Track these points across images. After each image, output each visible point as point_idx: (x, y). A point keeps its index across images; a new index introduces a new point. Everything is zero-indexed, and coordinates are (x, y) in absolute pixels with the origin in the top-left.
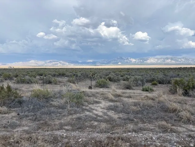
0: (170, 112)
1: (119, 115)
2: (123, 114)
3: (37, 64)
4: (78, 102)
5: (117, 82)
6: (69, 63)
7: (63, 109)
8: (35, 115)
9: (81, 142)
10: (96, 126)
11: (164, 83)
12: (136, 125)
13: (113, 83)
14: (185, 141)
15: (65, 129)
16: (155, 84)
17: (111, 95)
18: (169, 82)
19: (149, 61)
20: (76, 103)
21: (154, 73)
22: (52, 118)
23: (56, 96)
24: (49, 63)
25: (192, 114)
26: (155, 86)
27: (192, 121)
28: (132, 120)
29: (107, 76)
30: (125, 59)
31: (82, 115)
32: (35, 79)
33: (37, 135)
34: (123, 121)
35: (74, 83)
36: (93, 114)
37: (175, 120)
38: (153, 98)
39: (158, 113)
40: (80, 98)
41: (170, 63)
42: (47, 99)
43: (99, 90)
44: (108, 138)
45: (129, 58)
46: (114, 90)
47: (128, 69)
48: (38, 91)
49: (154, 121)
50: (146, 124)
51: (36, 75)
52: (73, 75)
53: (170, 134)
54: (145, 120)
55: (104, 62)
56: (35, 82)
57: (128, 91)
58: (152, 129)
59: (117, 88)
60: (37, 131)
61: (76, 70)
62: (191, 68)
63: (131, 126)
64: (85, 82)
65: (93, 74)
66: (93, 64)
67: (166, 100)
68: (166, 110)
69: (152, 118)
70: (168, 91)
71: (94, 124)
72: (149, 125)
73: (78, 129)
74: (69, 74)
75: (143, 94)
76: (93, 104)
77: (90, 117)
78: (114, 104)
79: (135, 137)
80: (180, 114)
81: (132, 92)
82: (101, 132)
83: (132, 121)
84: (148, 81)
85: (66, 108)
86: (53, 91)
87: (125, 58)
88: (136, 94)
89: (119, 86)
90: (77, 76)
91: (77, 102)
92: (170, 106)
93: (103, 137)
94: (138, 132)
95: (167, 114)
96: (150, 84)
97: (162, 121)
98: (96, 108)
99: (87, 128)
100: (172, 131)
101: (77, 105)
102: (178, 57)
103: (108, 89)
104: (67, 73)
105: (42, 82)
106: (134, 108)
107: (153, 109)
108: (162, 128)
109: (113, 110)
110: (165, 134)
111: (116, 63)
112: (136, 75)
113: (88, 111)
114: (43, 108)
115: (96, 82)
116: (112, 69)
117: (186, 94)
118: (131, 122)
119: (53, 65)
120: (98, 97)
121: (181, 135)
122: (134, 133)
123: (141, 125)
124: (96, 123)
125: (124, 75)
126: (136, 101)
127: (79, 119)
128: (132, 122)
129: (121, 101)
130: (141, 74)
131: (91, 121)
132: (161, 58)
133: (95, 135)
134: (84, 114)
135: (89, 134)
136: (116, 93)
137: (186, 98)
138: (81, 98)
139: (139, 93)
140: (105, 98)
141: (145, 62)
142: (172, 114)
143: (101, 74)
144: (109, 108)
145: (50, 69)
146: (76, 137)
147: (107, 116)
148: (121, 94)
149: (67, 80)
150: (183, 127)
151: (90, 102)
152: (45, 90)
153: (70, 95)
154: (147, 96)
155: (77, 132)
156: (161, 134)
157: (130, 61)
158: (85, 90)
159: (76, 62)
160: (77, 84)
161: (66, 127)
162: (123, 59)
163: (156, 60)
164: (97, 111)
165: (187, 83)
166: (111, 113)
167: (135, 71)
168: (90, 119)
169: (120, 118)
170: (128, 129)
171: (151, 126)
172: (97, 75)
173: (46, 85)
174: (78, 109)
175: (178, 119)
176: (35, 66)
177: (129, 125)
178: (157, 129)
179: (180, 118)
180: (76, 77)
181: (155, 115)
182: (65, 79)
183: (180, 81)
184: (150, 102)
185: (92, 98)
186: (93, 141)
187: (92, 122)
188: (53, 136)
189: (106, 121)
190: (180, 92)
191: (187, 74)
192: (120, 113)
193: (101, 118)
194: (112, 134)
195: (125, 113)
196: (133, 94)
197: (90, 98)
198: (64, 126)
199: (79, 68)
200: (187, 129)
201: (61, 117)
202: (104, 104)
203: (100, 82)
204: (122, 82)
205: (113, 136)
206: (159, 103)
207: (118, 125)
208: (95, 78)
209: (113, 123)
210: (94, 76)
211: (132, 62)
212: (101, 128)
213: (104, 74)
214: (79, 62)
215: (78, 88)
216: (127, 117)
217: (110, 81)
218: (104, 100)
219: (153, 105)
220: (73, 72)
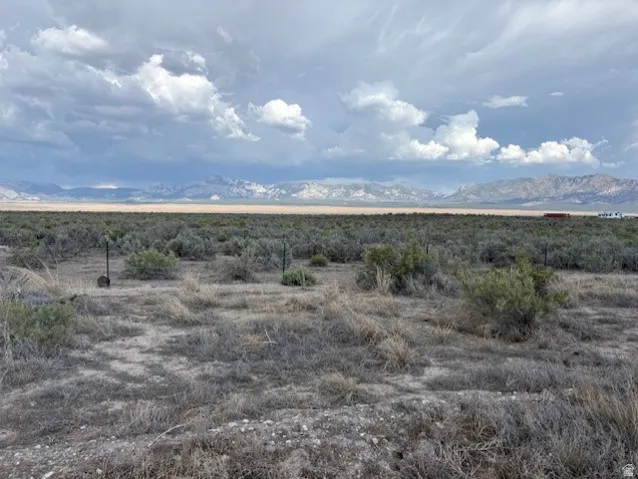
0: (356, 345)
1: (203, 370)
2: (216, 362)
4: (50, 337)
5: (203, 260)
6: (17, 191)
10: (116, 416)
11: (346, 259)
12: (257, 392)
13: (191, 262)
14: (389, 421)
16: (320, 264)
17: (181, 306)
18: (359, 258)
19: (305, 194)
20: (42, 341)
21: (317, 229)
25: (412, 344)
26: (320, 268)
27: (411, 365)
28: (246, 380)
29: (169, 238)
30: (232, 185)
31: (64, 382)
34: (216, 387)
35: (37, 266)
36: (108, 375)
37: (367, 366)
38: (312, 304)
39: (324, 351)
40: (59, 321)
41: (362, 199)
43: (139, 289)
44: (157, 450)
45: (247, 182)
46: (192, 288)
47: (242, 219)
49: (310, 374)
50: (288, 386)
52: (32, 237)
53: (349, 410)
54: (284, 377)
55: (159, 191)
57: (238, 287)
58: (301, 402)
59: (201, 280)
62: (415, 214)
63: (238, 399)
64: (87, 262)
65: (117, 232)
66: (117, 197)
67: (347, 310)
68: (344, 337)
69: (305, 366)
70: (355, 281)
71: (111, 410)
72: (295, 389)
73: (44, 433)
74: (19, 235)
75: (285, 295)
76: (111, 339)
77: (96, 384)
78: (189, 333)
79: (247, 432)
80: (380, 346)
81: (252, 290)
82: (133, 433)
83: (245, 384)
84: (298, 255)
87: (231, 182)
88: (262, 296)
89: (212, 273)
90: (52, 240)
91: (44, 336)
92: (357, 327)
93: (135, 450)
94: (260, 414)
95: (349, 349)
96: (307, 262)
97: (331, 371)
98: (124, 352)
99: (82, 427)
100: (358, 398)
101: (44, 348)
102: (382, 184)
103: (173, 282)
104: (11, 231)
106: (253, 339)
107: (310, 337)
108: (331, 392)
109: (184, 354)
110: (337, 412)
111: (205, 197)
112: (266, 236)
113: (88, 364)
115: (126, 260)
116: (190, 215)
117: (399, 288)
118: (238, 385)
120: (133, 313)
121: (379, 407)
122: (246, 421)
123: (271, 392)
124: (118, 405)
125: (230, 236)
126: (260, 317)
127: (51, 396)
128: (245, 387)
129: (214, 321)
130: (282, 233)
131: (100, 400)
132: (339, 186)
133: (110, 447)
134: (71, 379)
135: (84, 449)
136: (196, 294)
137: (400, 300)
138: (63, 323)
139: (271, 293)
140: (158, 316)
141: (294, 195)
142: (360, 350)
143: (147, 232)
144: (172, 348)
146: (30, 466)
147: (163, 375)
148: (215, 299)
149: (9, 255)
150: (387, 383)
151: (100, 333)
153: (16, 313)
154: (294, 301)
155: (39, 446)
156: (326, 413)
157: (248, 191)
158: (81, 292)
159: (52, 191)
160: (48, 271)
162: (226, 184)
163: (326, 191)
164: (126, 362)
165: (401, 257)
166: (178, 367)
167: (263, 223)
168: (94, 392)
169: (205, 377)
170: (230, 410)
171: (300, 392)
172: (134, 237)
174: (50, 362)
175: (375, 362)
177: (235, 396)
178: (317, 398)
179: (381, 357)
180: (48, 244)
181: (315, 356)
182: (1, 252)
183: (383, 253)
184: (303, 318)
185: (108, 318)
186: (99, 471)
187: (104, 403)
189: (155, 393)
190: (385, 282)
191: (404, 232)
192: (205, 361)
193: (139, 386)
194: (173, 433)
195: (225, 361)
196: (254, 296)
197: (100, 318)
199: (64, 213)
200: (396, 386)
202: (154, 335)
203: (140, 261)
204: (221, 259)
205: (175, 441)
206: (326, 319)
207: (196, 402)
208: (125, 246)
209: (182, 395)
210: (119, 240)
211: (257, 195)
212: (135, 420)
213: (159, 231)
214: (62, 190)
215: (54, 283)
216: (229, 371)
217: (180, 255)
218: (153, 321)
219: (310, 325)
220: (37, 227)
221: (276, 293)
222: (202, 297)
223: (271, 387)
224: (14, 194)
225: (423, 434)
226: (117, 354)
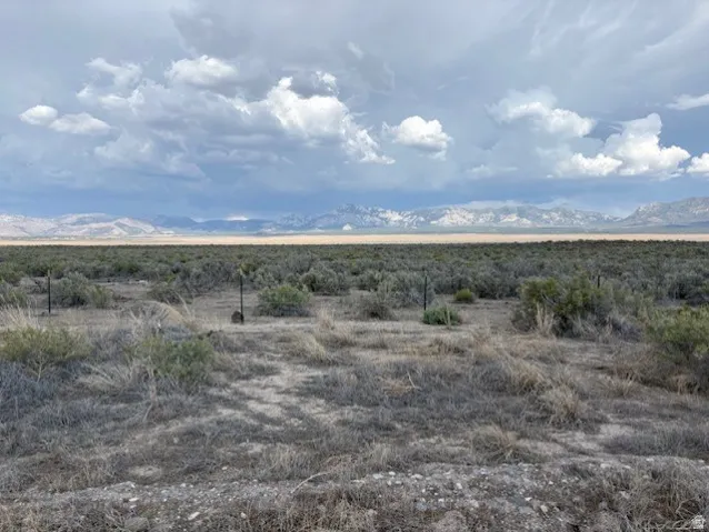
0: (514, 394)
1: (342, 414)
2: (356, 406)
3: (22, 229)
4: (190, 373)
5: (336, 295)
6: (155, 225)
7: (129, 400)
8: (14, 429)
9: (200, 522)
10: (255, 458)
11: (497, 296)
12: (401, 443)
13: (325, 297)
14: (560, 486)
15: (134, 478)
16: (468, 300)
17: (316, 344)
18: (513, 293)
19: (446, 221)
20: (182, 377)
21: (462, 260)
22: (81, 441)
23: (102, 354)
24: (74, 224)
25: (583, 396)
26: (467, 305)
27: (583, 420)
28: (389, 428)
29: (302, 272)
30: (365, 213)
31: (204, 420)
32: (16, 288)
33: (17, 510)
34: (358, 434)
35: (174, 301)
36: (246, 415)
37: (529, 419)
38: (460, 346)
39: (476, 400)
40: (198, 358)
41: (515, 225)
42: (64, 366)
43: (274, 325)
44: (300, 497)
45: (380, 209)
46: (327, 325)
47: (377, 249)
48: (24, 335)
49: (461, 426)
50: (436, 438)
51: (16, 274)
52: (169, 272)
53: (510, 469)
54: (431, 426)
55: (291, 222)
56: (12, 302)
57: (375, 325)
58: (453, 457)
59: (336, 317)
60: (18, 495)
61: (181, 254)
62: (581, 241)
63: (382, 450)
64: (221, 297)
65: (249, 265)
66: (248, 230)
67: (501, 354)
68: (500, 386)
69: (455, 416)
70: (508, 321)
71: (250, 452)
72: (444, 442)
73: (188, 471)
74: (157, 269)
75: (426, 335)
76: (247, 378)
77: (236, 425)
78: (325, 373)
79: (395, 485)
80: (543, 397)
81: (390, 329)
82: (275, 478)
83: (389, 432)
84: (441, 290)
85: (141, 399)
86: (90, 333)
87: (364, 210)
88: (402, 336)
89: (346, 308)
90: (187, 275)
91: (184, 372)
92: (514, 373)
93: (278, 496)
94: (407, 467)
95: (504, 398)
96: (451, 298)
97: (486, 423)
98: (260, 391)
99: (225, 468)
100: (519, 456)
101: (184, 384)
102: (539, 206)
103: (307, 319)
104: (149, 266)
105: (44, 301)
106: (396, 384)
107: (459, 384)
108: (486, 448)
109: (322, 397)
110: (497, 470)
111: (337, 228)
112: (404, 269)
113: (227, 403)
114: (45, 400)
115: (259, 296)
116: (322, 246)
117: (564, 329)
118: (382, 433)
119: (93, 234)
120: (269, 351)
121: (546, 468)
122: (392, 473)
123: (418, 444)
124: (257, 448)
125: (364, 269)
126: (403, 358)
127: (193, 434)
128: (387, 435)
129: (351, 362)
130: (421, 266)
131: (240, 441)
132: (487, 211)
133: (254, 490)
134: (211, 418)
135: (228, 491)
136: (332, 332)
137: (563, 343)
138: (202, 359)
139: (411, 333)
140: (293, 354)
141: (434, 222)
142: (519, 400)
143: (279, 266)
144: (309, 389)
145: (78, 248)
146: (177, 503)
147: (301, 418)
148: (352, 338)
149: (148, 290)
150: (555, 441)
151: (236, 371)
152: (57, 330)
153: (158, 348)
154: (439, 342)
155: (184, 485)
156: (483, 471)
157: (382, 219)
158: (216, 328)
159: (185, 224)
160: (185, 306)
161: (141, 472)
162: (358, 212)
163: (471, 216)
164: (262, 403)
165: (566, 293)
166: (316, 409)
167: (399, 254)
168: (234, 433)
169: (344, 423)
170: (373, 461)
171: (450, 445)
172: (266, 270)
173: (61, 311)
174: (191, 399)
175: (538, 414)
176: (15, 239)
177: (378, 446)
178: (471, 454)
179: (545, 410)
180: (183, 278)
181: (466, 405)
182: (141, 287)
183: (544, 288)
184: (450, 361)
185: (243, 355)
186: (243, 515)
187: (243, 444)
188: (86, 510)
189: (293, 437)
190: (546, 322)
191: (569, 262)
192: (344, 405)
193: (277, 428)
194: (315, 481)
195: (368, 406)
196: (393, 336)
197: (235, 355)
198: (133, 465)
199: (197, 246)
200: (565, 445)
201: (119, 432)
202: (290, 375)
203: (274, 295)
204: (355, 293)
205: (318, 489)
206: (477, 363)
207: (336, 450)
208: (257, 280)
209: (321, 441)
210: (252, 273)
211: (392, 223)
212: (275, 465)
213: (291, 265)
214: (197, 223)
215: (191, 319)
216: (370, 416)
217: (313, 290)
218: (288, 359)
219: (459, 370)
220: (173, 261)
221: (419, 333)
222: (338, 334)
223: (417, 437)
224: (151, 229)
225: (604, 504)
226: (253, 393)
